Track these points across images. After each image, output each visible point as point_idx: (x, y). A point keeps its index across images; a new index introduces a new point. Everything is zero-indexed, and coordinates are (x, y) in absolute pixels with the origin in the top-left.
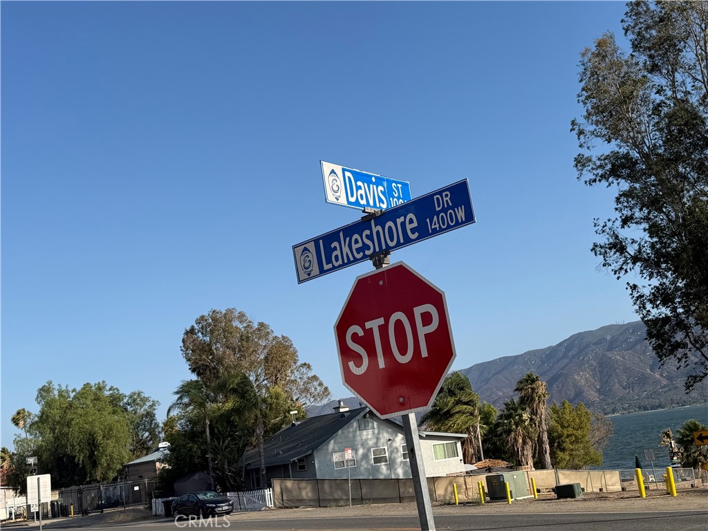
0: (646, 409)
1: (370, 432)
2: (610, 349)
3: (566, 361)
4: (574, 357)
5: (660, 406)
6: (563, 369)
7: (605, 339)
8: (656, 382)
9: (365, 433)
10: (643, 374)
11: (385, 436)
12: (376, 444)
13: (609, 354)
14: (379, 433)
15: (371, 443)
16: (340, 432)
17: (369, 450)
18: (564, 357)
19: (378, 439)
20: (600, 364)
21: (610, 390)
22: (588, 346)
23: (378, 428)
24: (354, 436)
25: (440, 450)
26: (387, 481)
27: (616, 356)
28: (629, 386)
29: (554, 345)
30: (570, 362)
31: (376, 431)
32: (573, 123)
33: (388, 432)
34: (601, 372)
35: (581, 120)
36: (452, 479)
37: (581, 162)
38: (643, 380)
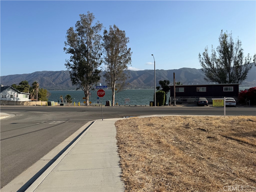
0: (50, 90)
1: (10, 91)
2: (44, 76)
3: (33, 77)
4: (35, 77)
5: (53, 90)
6: (32, 79)
7: (43, 74)
8: (53, 85)
9: (9, 91)
10: (51, 83)
11: (13, 92)
12: (11, 94)
13: (44, 77)
14: (12, 92)
15: (10, 94)
16: (4, 91)
17: (9, 95)
18: (33, 76)
19: (12, 93)
20: (41, 79)
21: (43, 85)
22: (39, 75)
23: (12, 91)
24: (7, 92)
25: (24, 96)
26: (13, 101)
27: (45, 78)
28: (47, 85)
29: (31, 73)
30: (34, 78)
31: (11, 91)
32: (65, 42)
33: (14, 92)
34: (41, 81)
35: (66, 42)
36: (27, 102)
37: (65, 49)
38: (50, 84)
